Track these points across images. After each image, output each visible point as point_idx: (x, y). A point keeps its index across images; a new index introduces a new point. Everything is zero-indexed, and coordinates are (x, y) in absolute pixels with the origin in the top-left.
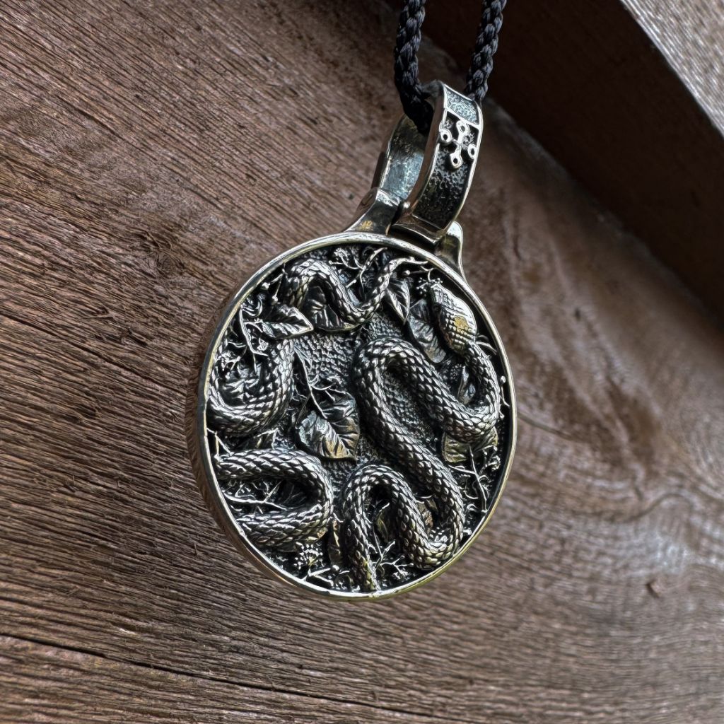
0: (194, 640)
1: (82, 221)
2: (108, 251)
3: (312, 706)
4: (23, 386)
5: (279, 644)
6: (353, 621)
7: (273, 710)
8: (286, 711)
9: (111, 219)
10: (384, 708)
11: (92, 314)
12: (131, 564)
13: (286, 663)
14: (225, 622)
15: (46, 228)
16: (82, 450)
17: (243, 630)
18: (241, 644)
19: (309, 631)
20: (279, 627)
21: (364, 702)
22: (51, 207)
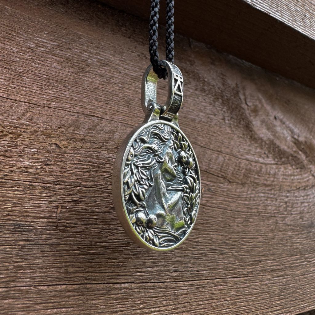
0: (161, 271)
1: (98, 150)
2: (108, 156)
3: (205, 283)
4: (92, 207)
5: (189, 265)
6: (213, 251)
7: (192, 287)
8: (196, 287)
9: (106, 146)
10: (230, 278)
11: (108, 178)
12: (136, 252)
13: (192, 271)
14: (170, 263)
15: (88, 156)
16: (114, 221)
17: (177, 264)
18: (177, 268)
19: (198, 259)
20: (188, 260)
21: (223, 277)
22: (88, 149)
